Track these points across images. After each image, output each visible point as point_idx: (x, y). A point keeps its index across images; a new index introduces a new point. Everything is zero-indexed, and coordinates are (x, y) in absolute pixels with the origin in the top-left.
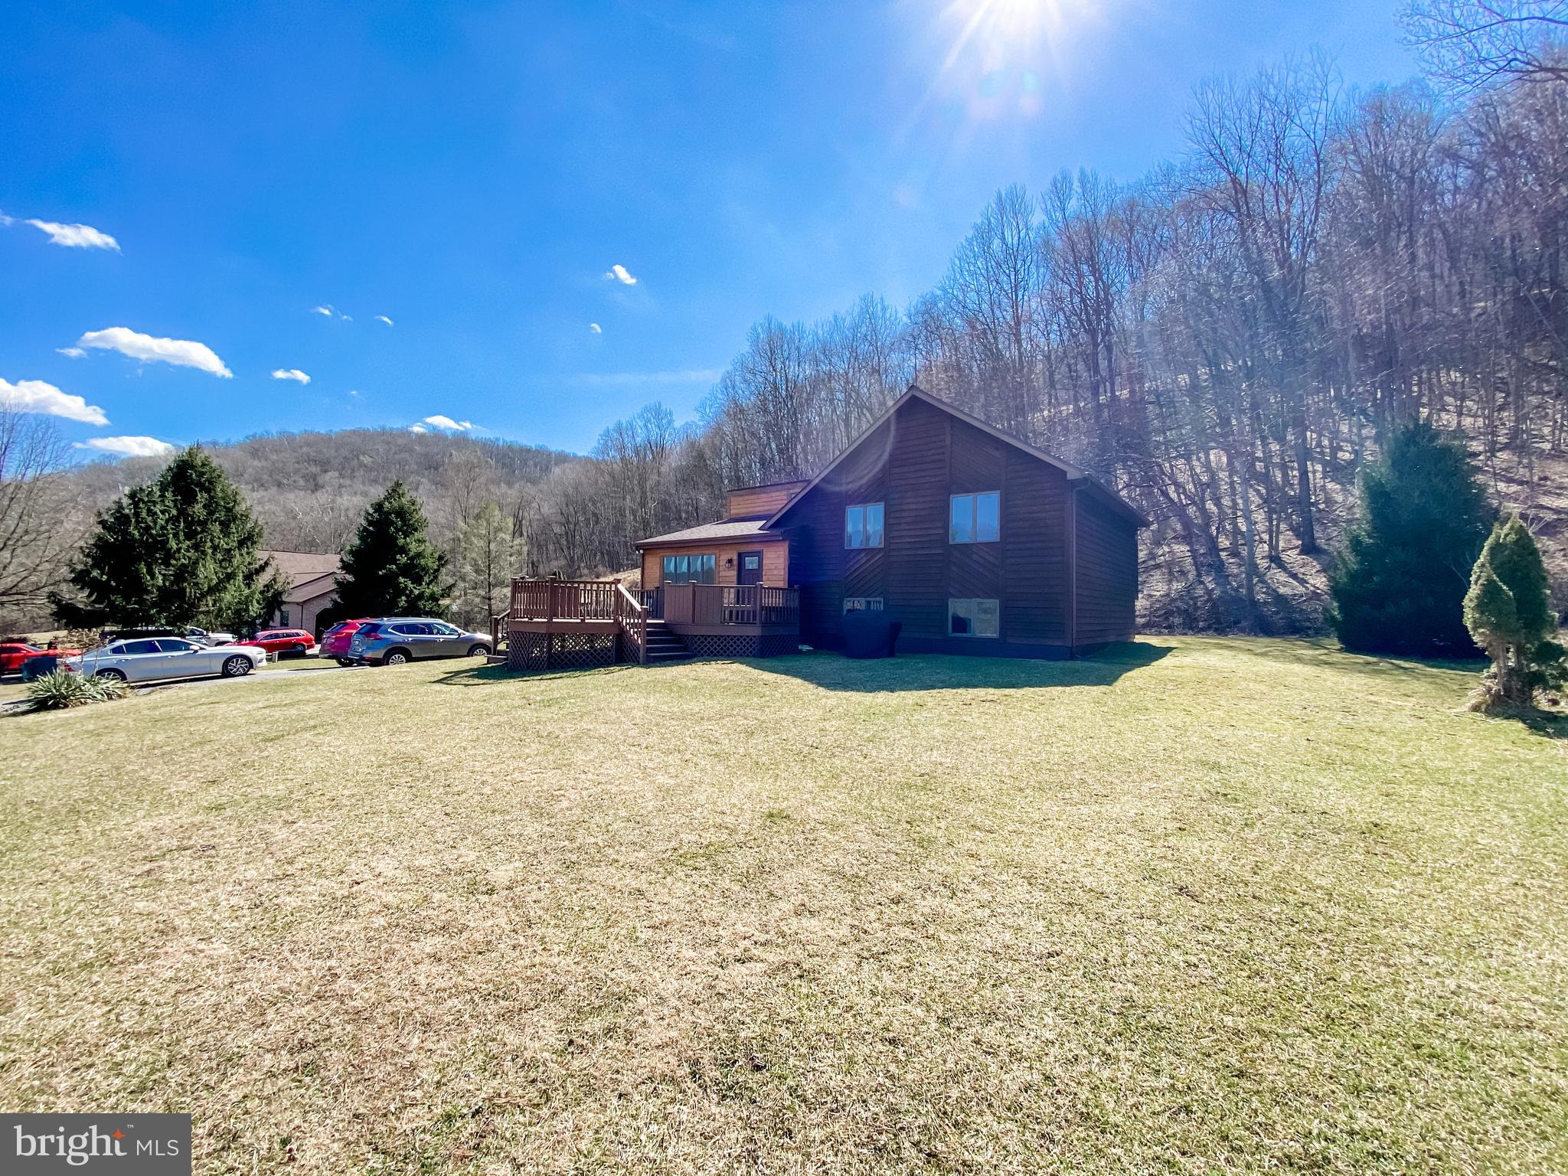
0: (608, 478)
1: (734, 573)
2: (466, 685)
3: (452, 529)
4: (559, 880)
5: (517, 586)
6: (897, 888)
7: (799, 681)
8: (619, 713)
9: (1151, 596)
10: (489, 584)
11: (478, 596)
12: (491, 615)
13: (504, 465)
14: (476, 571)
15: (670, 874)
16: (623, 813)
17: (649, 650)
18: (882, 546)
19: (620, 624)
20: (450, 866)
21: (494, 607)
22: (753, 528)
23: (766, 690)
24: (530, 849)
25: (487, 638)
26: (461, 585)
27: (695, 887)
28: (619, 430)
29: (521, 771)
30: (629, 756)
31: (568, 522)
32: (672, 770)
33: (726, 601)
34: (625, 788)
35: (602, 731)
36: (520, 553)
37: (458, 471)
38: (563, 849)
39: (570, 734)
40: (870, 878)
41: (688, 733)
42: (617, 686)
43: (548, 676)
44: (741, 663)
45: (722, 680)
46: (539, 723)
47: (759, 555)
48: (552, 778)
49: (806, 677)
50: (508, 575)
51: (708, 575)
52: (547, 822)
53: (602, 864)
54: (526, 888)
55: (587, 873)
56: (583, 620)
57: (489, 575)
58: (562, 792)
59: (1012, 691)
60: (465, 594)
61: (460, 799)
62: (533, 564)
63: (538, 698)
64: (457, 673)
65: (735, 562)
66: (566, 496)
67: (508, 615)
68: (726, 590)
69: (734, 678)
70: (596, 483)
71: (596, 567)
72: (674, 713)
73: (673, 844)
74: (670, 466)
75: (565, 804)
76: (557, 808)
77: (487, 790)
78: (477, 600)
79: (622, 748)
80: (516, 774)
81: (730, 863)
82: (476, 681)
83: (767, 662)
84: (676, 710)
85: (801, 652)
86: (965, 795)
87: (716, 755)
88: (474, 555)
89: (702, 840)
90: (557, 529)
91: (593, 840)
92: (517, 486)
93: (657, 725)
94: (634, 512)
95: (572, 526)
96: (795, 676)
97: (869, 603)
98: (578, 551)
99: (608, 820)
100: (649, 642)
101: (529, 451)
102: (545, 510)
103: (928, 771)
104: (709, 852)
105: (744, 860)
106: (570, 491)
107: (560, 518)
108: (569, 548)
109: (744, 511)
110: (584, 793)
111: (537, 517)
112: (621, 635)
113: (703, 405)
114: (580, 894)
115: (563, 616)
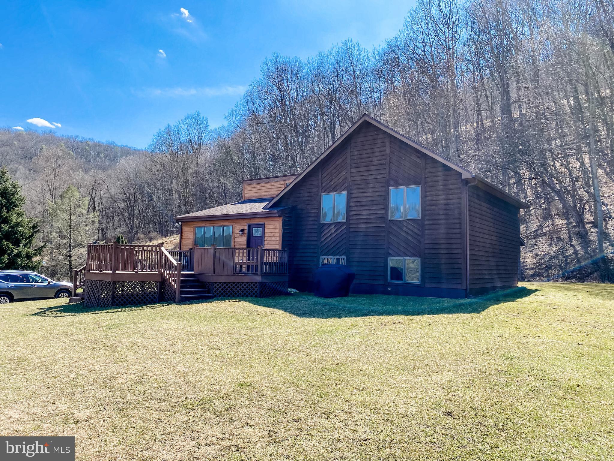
0: (159, 167)
1: (245, 239)
2: (55, 317)
3: (42, 204)
4: (115, 416)
5: (92, 248)
6: (300, 415)
7: (281, 312)
8: (158, 333)
9: (537, 255)
10: (70, 246)
11: (61, 254)
12: (71, 268)
13: (82, 156)
14: (60, 237)
15: (178, 412)
16: (155, 385)
17: (182, 293)
18: (345, 221)
19: (162, 274)
20: (52, 412)
21: (73, 263)
22: (258, 208)
23: (258, 318)
24: (99, 403)
25: (70, 285)
26: (50, 246)
27: (191, 417)
28: (168, 131)
29: (94, 365)
30: (162, 357)
31: (130, 200)
32: (187, 364)
33: (237, 259)
34: (157, 373)
35: (146, 343)
36: (93, 223)
37: (47, 161)
38: (118, 402)
39: (125, 344)
40: (287, 411)
41: (200, 344)
42: (159, 316)
43: (112, 311)
44: (246, 301)
45: (230, 312)
46: (105, 338)
47: (262, 226)
48: (112, 368)
49: (286, 310)
50: (85, 240)
51: (227, 240)
52: (109, 390)
53: (141, 409)
54: (97, 420)
55: (131, 413)
56: (137, 272)
57: (70, 239)
58: (119, 375)
59: (415, 317)
60: (52, 253)
61: (56, 380)
62: (102, 230)
63: (105, 324)
64: (48, 309)
65: (246, 231)
66: (128, 179)
67: (84, 268)
68: (237, 251)
69: (238, 311)
70: (151, 170)
71: (150, 232)
72: (193, 332)
73: (183, 399)
74: (206, 158)
75: (120, 381)
76: (115, 383)
77: (73, 375)
78: (61, 257)
79: (158, 352)
80: (91, 367)
81: (213, 407)
82: (62, 314)
83: (264, 300)
84: (195, 330)
85: (289, 294)
86: (359, 373)
87: (216, 356)
88: (59, 224)
89: (199, 397)
90: (121, 205)
91: (136, 398)
92: (91, 173)
93: (182, 339)
94: (178, 192)
95: (132, 202)
96: (279, 309)
97: (338, 260)
98: (136, 221)
99: (145, 388)
100: (182, 287)
101: (99, 145)
102: (113, 191)
103: (341, 361)
104: (201, 402)
105: (219, 405)
106: (132, 176)
107: (123, 196)
108: (129, 219)
109: (254, 195)
110: (132, 376)
111: (106, 195)
112: (163, 282)
113: (230, 114)
114: (126, 422)
115: (123, 269)
